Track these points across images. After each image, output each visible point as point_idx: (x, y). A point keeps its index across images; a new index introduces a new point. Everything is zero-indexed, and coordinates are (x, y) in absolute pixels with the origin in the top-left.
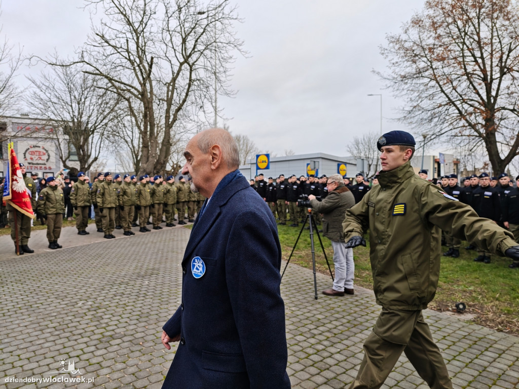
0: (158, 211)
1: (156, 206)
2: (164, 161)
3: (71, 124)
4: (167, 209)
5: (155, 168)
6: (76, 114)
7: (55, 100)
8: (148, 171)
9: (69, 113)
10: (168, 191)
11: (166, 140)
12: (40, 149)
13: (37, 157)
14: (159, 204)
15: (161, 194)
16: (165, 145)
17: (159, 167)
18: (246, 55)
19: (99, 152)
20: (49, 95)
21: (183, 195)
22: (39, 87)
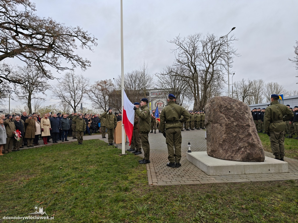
0: (193, 124)
1: (192, 122)
2: (204, 105)
3: (171, 90)
4: (196, 123)
5: (199, 108)
6: (173, 87)
7: (165, 82)
8: (196, 109)
9: (170, 87)
10: (197, 116)
11: (204, 96)
12: (161, 102)
13: (159, 105)
14: (193, 121)
15: (193, 118)
16: (204, 98)
17: (201, 107)
18: (238, 56)
19: (182, 102)
20: (163, 80)
21: (203, 118)
22: (160, 78)
